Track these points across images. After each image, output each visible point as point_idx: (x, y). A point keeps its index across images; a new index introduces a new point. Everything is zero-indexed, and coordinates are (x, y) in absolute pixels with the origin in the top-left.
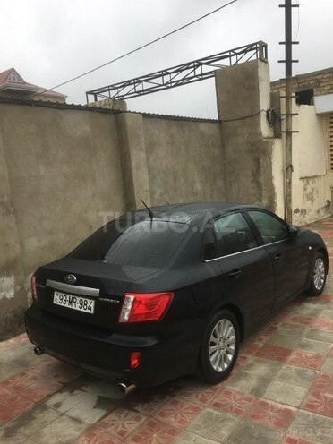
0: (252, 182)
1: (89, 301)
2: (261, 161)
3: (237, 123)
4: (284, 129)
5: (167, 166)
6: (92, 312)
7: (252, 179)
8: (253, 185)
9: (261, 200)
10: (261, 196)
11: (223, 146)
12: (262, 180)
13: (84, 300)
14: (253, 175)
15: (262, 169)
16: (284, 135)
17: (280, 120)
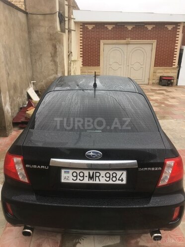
0: (51, 61)
1: (119, 173)
2: (57, 47)
3: (40, 17)
4: (67, 27)
5: (5, 42)
6: (124, 182)
7: (51, 59)
8: (52, 63)
9: (57, 74)
10: (57, 71)
11: (29, 32)
12: (58, 60)
13: (111, 172)
14: (52, 56)
15: (58, 53)
16: (67, 31)
17: (65, 21)
